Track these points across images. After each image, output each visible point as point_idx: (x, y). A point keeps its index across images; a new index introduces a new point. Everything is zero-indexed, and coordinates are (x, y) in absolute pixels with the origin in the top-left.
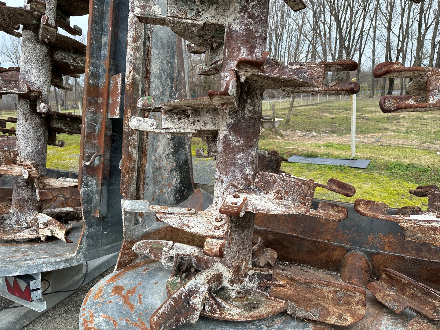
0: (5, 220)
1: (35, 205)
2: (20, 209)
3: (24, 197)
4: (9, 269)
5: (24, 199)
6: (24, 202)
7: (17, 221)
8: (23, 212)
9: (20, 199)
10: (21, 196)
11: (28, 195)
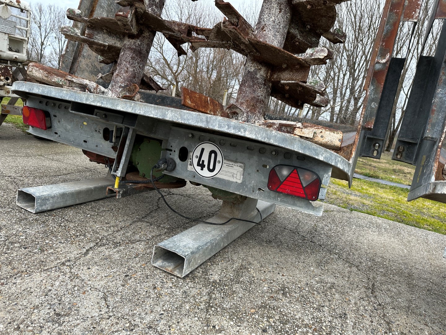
2: (252, 109)
5: (258, 99)
6: (257, 102)
8: (254, 113)
9: (254, 97)
11: (262, 96)
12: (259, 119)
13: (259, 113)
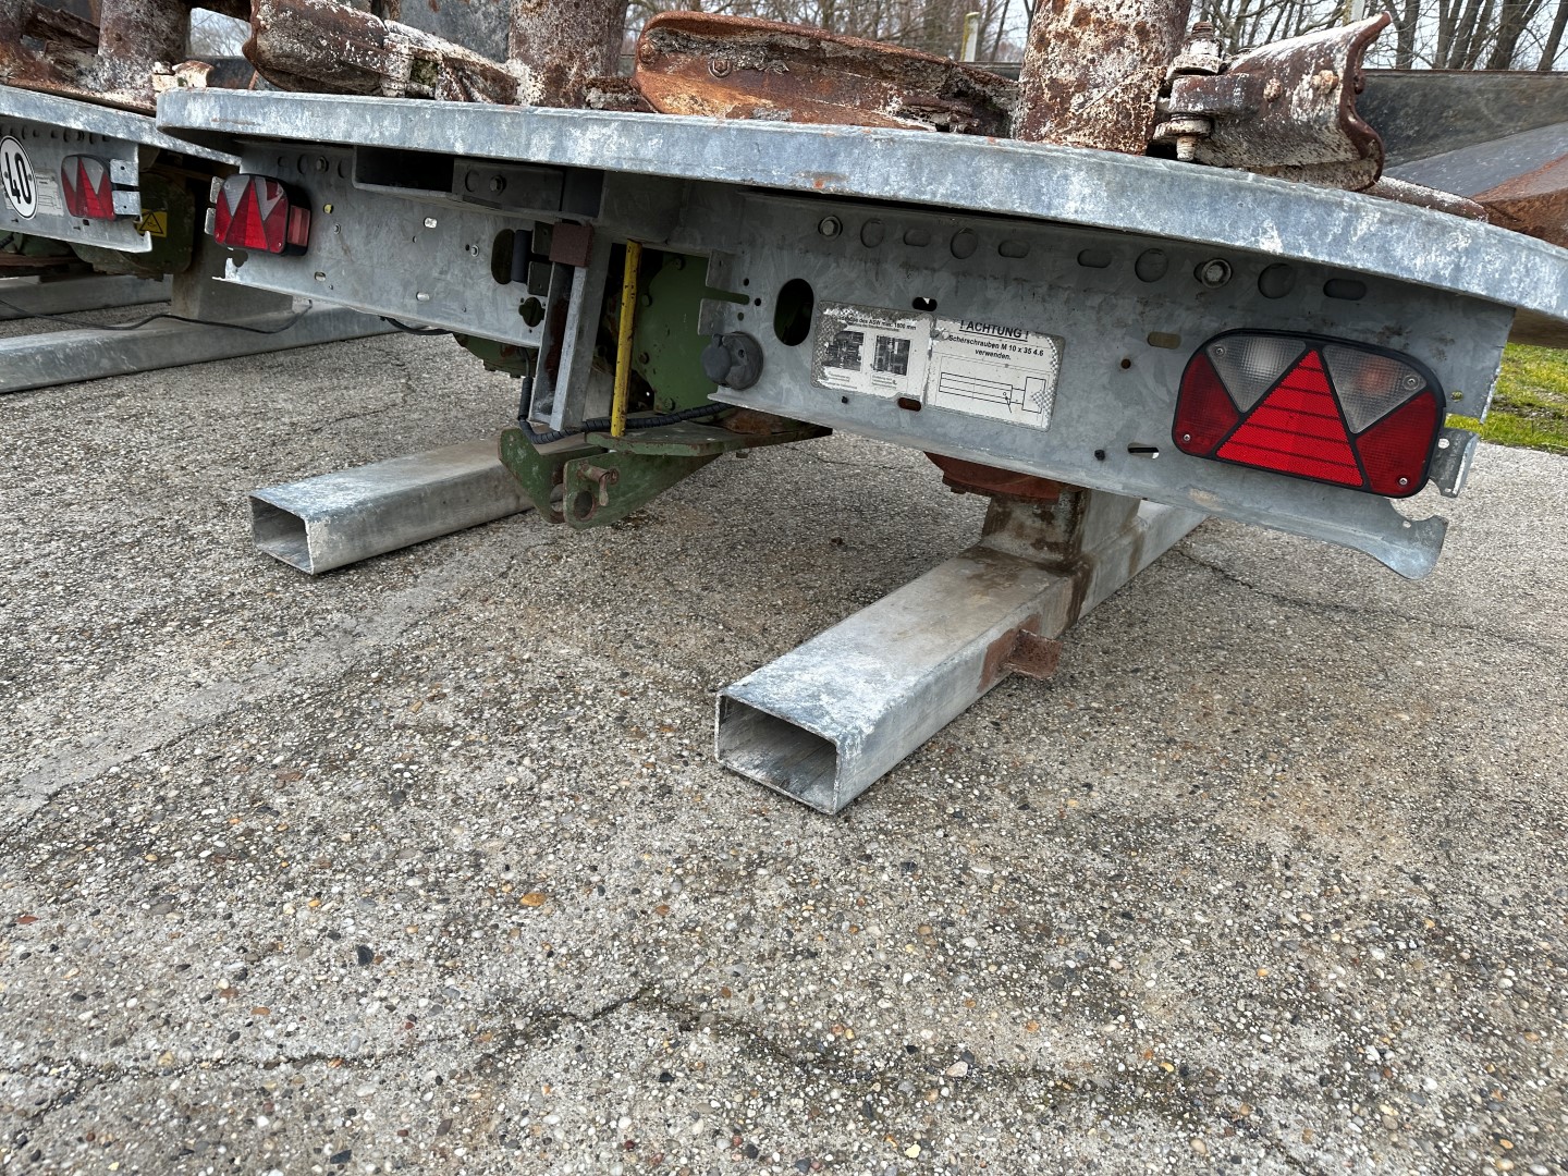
0: (81, 73)
1: (156, 44)
2: (118, 48)
3: (128, 14)
4: (58, 108)
5: (130, 21)
6: (127, 28)
7: (109, 80)
8: (126, 58)
9: (119, 18)
10: (119, 12)
11: (138, 11)
12: (144, 70)
13: (141, 55)
